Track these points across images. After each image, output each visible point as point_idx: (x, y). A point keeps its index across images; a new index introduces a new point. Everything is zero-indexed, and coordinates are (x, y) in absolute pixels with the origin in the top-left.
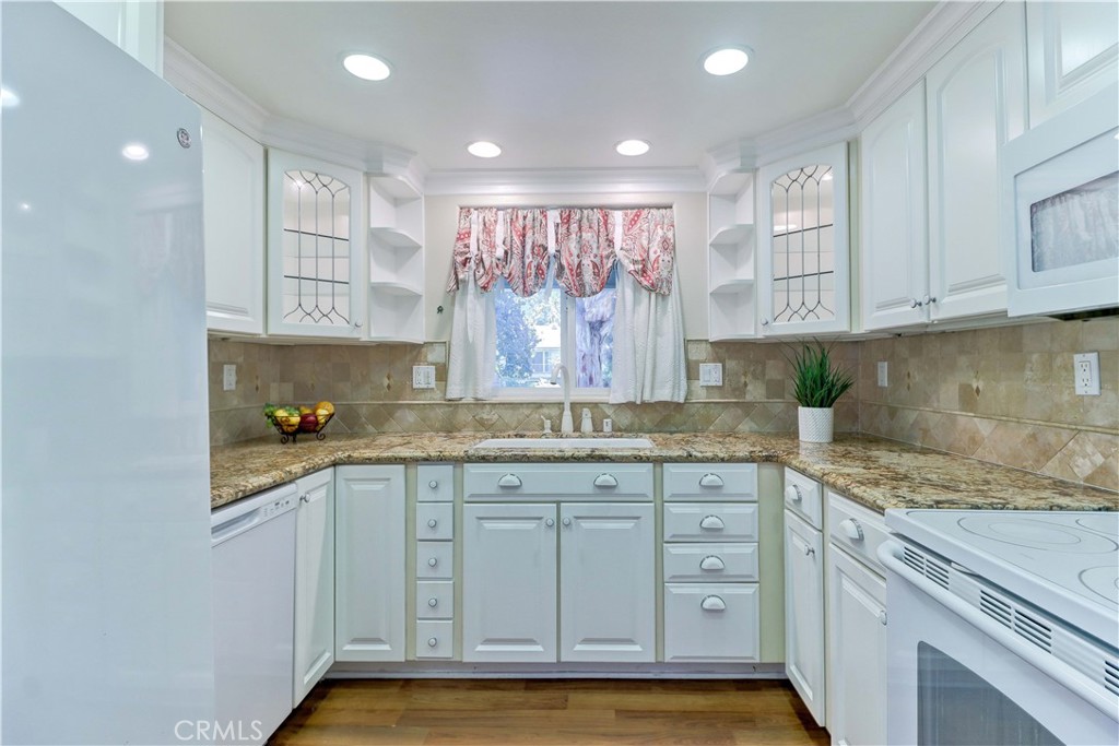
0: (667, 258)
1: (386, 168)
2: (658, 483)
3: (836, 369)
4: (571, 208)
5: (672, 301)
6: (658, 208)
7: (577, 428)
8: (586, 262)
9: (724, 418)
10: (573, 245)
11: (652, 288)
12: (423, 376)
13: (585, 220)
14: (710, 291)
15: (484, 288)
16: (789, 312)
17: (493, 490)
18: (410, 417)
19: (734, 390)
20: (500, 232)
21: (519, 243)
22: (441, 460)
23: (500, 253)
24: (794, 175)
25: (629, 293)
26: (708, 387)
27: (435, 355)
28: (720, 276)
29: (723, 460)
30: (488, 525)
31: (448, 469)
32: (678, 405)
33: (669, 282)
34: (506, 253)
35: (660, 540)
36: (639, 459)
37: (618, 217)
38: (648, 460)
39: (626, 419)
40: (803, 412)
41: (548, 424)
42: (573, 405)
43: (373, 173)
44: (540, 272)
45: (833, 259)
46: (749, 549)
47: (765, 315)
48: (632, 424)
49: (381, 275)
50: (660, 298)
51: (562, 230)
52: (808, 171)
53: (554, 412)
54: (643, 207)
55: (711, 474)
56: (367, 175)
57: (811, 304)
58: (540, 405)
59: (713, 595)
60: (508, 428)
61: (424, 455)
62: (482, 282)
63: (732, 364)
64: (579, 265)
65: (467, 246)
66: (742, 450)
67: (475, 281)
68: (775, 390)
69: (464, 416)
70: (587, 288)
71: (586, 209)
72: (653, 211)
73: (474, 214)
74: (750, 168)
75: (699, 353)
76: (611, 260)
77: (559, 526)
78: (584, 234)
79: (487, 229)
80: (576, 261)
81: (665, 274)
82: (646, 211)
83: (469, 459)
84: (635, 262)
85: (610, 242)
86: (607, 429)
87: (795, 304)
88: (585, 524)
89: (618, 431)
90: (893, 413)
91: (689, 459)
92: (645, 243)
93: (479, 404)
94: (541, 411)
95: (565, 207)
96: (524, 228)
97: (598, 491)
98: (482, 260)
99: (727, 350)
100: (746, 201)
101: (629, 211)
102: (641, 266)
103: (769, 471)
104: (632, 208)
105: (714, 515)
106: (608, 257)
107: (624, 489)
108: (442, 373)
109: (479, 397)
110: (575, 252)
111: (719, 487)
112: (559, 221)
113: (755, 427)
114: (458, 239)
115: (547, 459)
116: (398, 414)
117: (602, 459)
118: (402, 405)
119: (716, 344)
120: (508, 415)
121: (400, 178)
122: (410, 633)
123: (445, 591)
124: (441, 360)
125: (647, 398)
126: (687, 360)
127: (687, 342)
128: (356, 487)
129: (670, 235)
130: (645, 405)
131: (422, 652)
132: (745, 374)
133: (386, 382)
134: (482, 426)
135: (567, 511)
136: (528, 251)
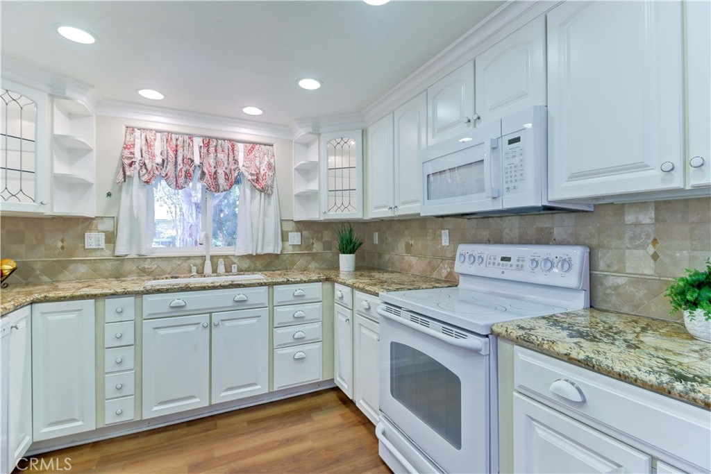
0: (271, 174)
1: (69, 94)
2: (271, 297)
3: (356, 236)
4: (210, 138)
5: (274, 198)
6: (265, 145)
7: (215, 271)
8: (221, 171)
9: (302, 262)
10: (211, 161)
11: (262, 190)
12: (94, 239)
13: (219, 147)
14: (294, 193)
15: (147, 183)
16: (336, 208)
17: (165, 309)
18: (83, 269)
19: (307, 246)
20: (158, 147)
21: (173, 156)
22: (126, 294)
23: (159, 160)
24: (339, 140)
25: (248, 192)
26: (293, 245)
27: (105, 226)
28: (301, 187)
29: (305, 282)
30: (161, 332)
31: (130, 300)
32: (277, 255)
33: (272, 187)
34: (163, 161)
35: (272, 327)
36: (261, 285)
37: (240, 147)
38: (265, 284)
39: (246, 264)
40: (342, 256)
41: (194, 269)
42: (212, 257)
43: (57, 94)
44: (188, 176)
45: (355, 183)
46: (318, 325)
47: (324, 209)
48: (250, 267)
49: (61, 169)
50: (267, 196)
51: (204, 150)
52: (345, 140)
53: (199, 262)
54: (257, 144)
55: (298, 289)
56: (52, 96)
57: (346, 204)
58: (188, 258)
59: (299, 351)
60: (164, 272)
61: (112, 292)
62: (145, 178)
63: (305, 233)
64: (215, 173)
65: (132, 153)
66: (314, 277)
67: (139, 177)
68: (327, 246)
69: (128, 267)
70: (221, 187)
71: (220, 139)
72: (263, 147)
73: (137, 133)
74: (316, 133)
75: (289, 227)
76: (237, 172)
77: (210, 326)
78: (219, 155)
79: (148, 144)
80: (213, 170)
81: (270, 183)
82: (258, 146)
83: (148, 292)
84: (252, 175)
85: (236, 162)
86: (234, 270)
87: (339, 204)
88: (228, 324)
89: (241, 271)
90: (380, 255)
91: (288, 282)
92: (258, 164)
93: (142, 258)
94: (189, 261)
95: (206, 137)
96: (176, 146)
97: (236, 304)
98: (145, 164)
99: (302, 225)
100: (315, 148)
101: (248, 145)
102: (255, 177)
103: (327, 286)
104: (250, 143)
105: (300, 311)
106: (235, 170)
107: (251, 301)
108: (111, 238)
109: (143, 253)
110: (213, 165)
111: (303, 296)
112: (201, 144)
113: (317, 265)
114: (125, 148)
115: (204, 288)
116: (72, 267)
117: (239, 286)
118: (75, 260)
119: (297, 222)
120: (164, 265)
121: (80, 102)
122: (100, 409)
123: (129, 380)
124: (110, 228)
125: (259, 252)
126: (282, 231)
127: (282, 221)
128: (51, 318)
129: (272, 161)
130: (258, 256)
131: (110, 419)
132: (313, 238)
133: (60, 244)
134: (144, 273)
135: (216, 318)
136: (180, 161)
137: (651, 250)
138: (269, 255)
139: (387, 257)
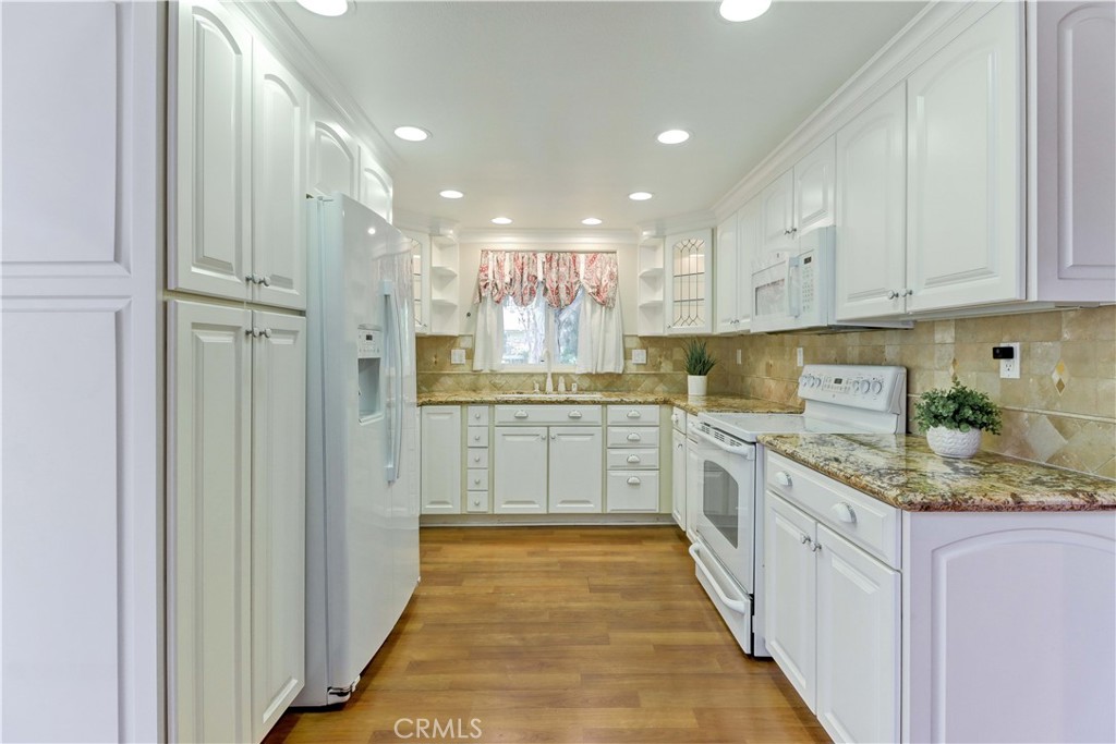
0: (613, 285)
1: (442, 231)
2: (605, 416)
3: (712, 353)
4: (552, 252)
5: (616, 311)
6: (607, 253)
7: (556, 389)
8: (562, 286)
9: (647, 383)
10: (554, 276)
11: (603, 304)
12: (458, 355)
13: (561, 260)
14: (639, 304)
15: (498, 302)
16: (681, 321)
17: (512, 419)
18: (449, 382)
19: (653, 366)
20: (507, 266)
21: (520, 274)
22: (482, 403)
23: (507, 280)
24: (685, 243)
25: (589, 306)
26: (638, 364)
27: (466, 343)
28: (647, 297)
29: (640, 403)
30: (508, 438)
31: (485, 408)
32: (619, 375)
33: (614, 300)
34: (511, 280)
35: (606, 447)
36: (594, 403)
37: (582, 258)
38: (599, 403)
39: (586, 383)
40: (690, 378)
41: (537, 386)
42: (553, 375)
43: (434, 233)
44: (532, 292)
45: (703, 291)
46: (655, 452)
47: (669, 323)
48: (590, 387)
49: (437, 296)
50: (608, 310)
51: (547, 266)
52: (693, 241)
53: (541, 379)
54: (598, 252)
55: (634, 410)
56: (430, 235)
57: (693, 317)
58: (532, 375)
59: (633, 476)
60: (511, 388)
61: (472, 400)
62: (496, 298)
63: (652, 350)
64: (557, 288)
65: (486, 275)
66: (651, 398)
67: (492, 297)
68: (676, 366)
69: (483, 381)
70: (562, 302)
71: (562, 253)
72: (605, 255)
73: (491, 255)
74: (661, 235)
75: (631, 343)
76: (577, 285)
77: (548, 439)
78: (560, 269)
79: (499, 265)
80: (555, 285)
81: (611, 295)
82: (599, 255)
83: (499, 402)
84: (593, 287)
85: (577, 274)
86: (574, 389)
87: (685, 317)
88: (563, 438)
89: (580, 390)
91: (622, 403)
92: (599, 275)
93: (493, 373)
94: (532, 378)
95: (549, 252)
96: (523, 264)
97: (571, 420)
98: (496, 285)
99: (649, 342)
100: (660, 252)
101: (589, 255)
102: (596, 290)
103: (666, 409)
104: (591, 252)
105: (633, 433)
106: (576, 283)
107: (585, 418)
108: (470, 354)
109: (494, 369)
110: (555, 280)
111: (638, 418)
112: (544, 260)
113: (666, 389)
114: (481, 271)
115: (542, 403)
116: (442, 379)
117: (573, 402)
118: (444, 374)
119: (640, 338)
120: (511, 380)
121: (447, 235)
122: (464, 498)
123: (483, 476)
124: (469, 346)
125: (599, 370)
126: (624, 348)
127: (624, 336)
128: (433, 418)
129: (615, 270)
130: (598, 375)
131: (471, 508)
132: (660, 357)
133: (434, 360)
134: (495, 387)
135: (554, 431)
136: (525, 279)
137: (952, 371)
138: (610, 374)
139: (749, 380)
